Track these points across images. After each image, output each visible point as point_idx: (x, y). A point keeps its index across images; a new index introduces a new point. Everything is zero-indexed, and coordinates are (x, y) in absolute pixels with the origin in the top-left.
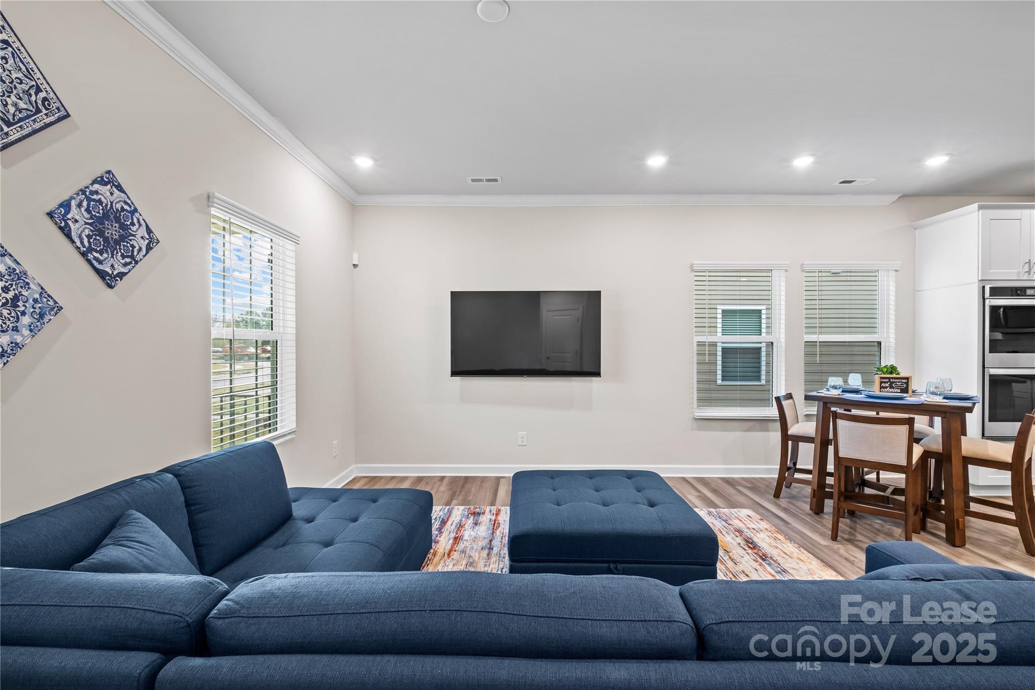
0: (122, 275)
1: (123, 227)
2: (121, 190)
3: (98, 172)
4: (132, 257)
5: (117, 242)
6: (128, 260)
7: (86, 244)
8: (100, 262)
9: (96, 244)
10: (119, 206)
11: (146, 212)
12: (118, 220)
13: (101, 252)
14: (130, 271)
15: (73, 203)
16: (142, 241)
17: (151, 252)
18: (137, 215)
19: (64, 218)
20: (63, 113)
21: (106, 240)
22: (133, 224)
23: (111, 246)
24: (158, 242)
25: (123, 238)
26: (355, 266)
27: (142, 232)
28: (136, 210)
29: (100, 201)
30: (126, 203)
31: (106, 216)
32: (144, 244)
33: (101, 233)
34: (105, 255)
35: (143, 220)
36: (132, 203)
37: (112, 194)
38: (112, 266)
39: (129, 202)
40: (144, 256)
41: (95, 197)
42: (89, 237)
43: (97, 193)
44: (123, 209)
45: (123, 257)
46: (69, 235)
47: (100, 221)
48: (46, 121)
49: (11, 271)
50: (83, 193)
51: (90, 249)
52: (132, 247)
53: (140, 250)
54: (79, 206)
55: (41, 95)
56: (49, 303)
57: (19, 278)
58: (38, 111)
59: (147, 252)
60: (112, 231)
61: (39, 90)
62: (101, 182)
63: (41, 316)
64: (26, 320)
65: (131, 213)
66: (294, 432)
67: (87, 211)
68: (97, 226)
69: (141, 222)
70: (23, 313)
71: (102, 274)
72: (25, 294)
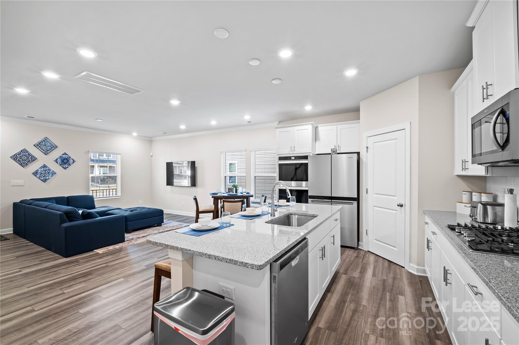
0: (67, 168)
1: (67, 160)
2: (67, 155)
3: (63, 153)
4: (70, 164)
5: (66, 163)
8: (63, 166)
10: (67, 157)
11: (72, 157)
12: (66, 159)
13: (63, 165)
14: (69, 167)
15: (58, 159)
17: (74, 163)
19: (57, 161)
20: (56, 147)
21: (64, 163)
22: (70, 159)
23: (65, 163)
24: (75, 161)
25: (67, 162)
26: (152, 156)
28: (70, 157)
29: (63, 157)
32: (72, 162)
33: (63, 162)
37: (65, 156)
38: (65, 166)
42: (61, 163)
43: (62, 156)
44: (67, 158)
45: (67, 165)
46: (57, 163)
47: (63, 160)
48: (54, 149)
49: (48, 169)
50: (60, 157)
51: (61, 165)
52: (70, 163)
53: (71, 163)
54: (59, 159)
55: (53, 146)
56: (54, 173)
57: (49, 170)
58: (52, 148)
59: (73, 163)
60: (65, 161)
61: (52, 145)
62: (63, 154)
63: (53, 174)
64: (50, 175)
65: (69, 158)
66: (120, 196)
67: (61, 159)
68: (63, 161)
69: (71, 159)
70: (50, 174)
71: (64, 168)
72: (50, 172)
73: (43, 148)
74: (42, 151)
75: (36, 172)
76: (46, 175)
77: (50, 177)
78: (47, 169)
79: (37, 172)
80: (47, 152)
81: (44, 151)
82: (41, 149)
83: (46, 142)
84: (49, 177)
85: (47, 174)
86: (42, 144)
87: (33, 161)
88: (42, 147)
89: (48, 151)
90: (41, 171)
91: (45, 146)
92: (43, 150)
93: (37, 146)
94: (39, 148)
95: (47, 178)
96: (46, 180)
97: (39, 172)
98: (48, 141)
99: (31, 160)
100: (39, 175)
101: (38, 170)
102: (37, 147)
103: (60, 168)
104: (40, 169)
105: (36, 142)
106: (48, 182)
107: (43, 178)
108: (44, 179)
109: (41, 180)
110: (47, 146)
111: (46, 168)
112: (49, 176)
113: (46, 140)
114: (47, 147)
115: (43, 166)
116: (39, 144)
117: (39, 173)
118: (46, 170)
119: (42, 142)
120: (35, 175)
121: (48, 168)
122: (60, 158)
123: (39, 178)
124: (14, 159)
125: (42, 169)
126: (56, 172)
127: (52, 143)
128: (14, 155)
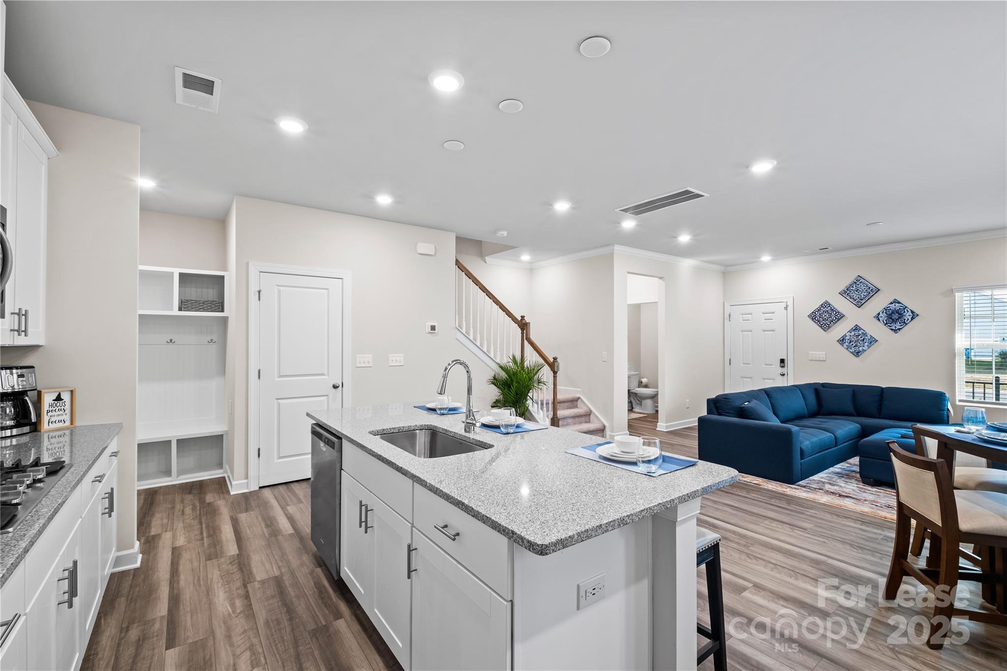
0: (900, 329)
1: (900, 314)
2: (900, 303)
3: (891, 300)
4: (904, 322)
5: (897, 319)
6: (902, 324)
7: (885, 322)
8: (891, 326)
9: (888, 322)
10: (898, 308)
11: (911, 306)
12: (897, 312)
13: (891, 324)
14: (903, 327)
15: (881, 313)
16: (909, 316)
17: (914, 320)
18: (906, 309)
19: (878, 317)
20: (877, 290)
21: (893, 320)
22: (905, 312)
23: (895, 321)
24: (917, 315)
25: (900, 318)
27: (910, 313)
28: (906, 307)
29: (891, 309)
30: (901, 306)
31: (893, 313)
32: (910, 318)
33: (891, 318)
35: (910, 309)
36: (904, 305)
37: (895, 306)
38: (895, 327)
40: (910, 321)
41: (889, 309)
42: (886, 320)
43: (889, 307)
44: (900, 309)
45: (900, 323)
46: (879, 321)
47: (890, 315)
48: (872, 294)
49: (863, 333)
50: (884, 308)
51: (887, 324)
52: (905, 319)
53: (908, 319)
54: (883, 312)
56: (873, 339)
57: (865, 334)
58: (870, 293)
59: (912, 320)
60: (896, 316)
61: (870, 288)
62: (891, 303)
63: (871, 343)
64: (866, 344)
65: (904, 309)
67: (886, 313)
68: (889, 317)
69: (908, 310)
70: (866, 342)
71: (892, 329)
72: (866, 338)
73: (854, 295)
74: (851, 301)
75: (841, 339)
76: (859, 343)
77: (866, 347)
78: (860, 333)
79: (843, 339)
81: (856, 300)
82: (851, 298)
83: (858, 285)
84: (864, 348)
85: (861, 342)
86: (852, 288)
87: (838, 321)
88: (852, 295)
89: (862, 300)
90: (850, 336)
91: (857, 291)
92: (854, 299)
93: (843, 295)
94: (847, 297)
95: (861, 349)
96: (859, 352)
97: (847, 338)
98: (861, 282)
99: (836, 318)
100: (847, 344)
101: (845, 336)
102: (845, 296)
103: (886, 330)
104: (849, 333)
105: (843, 287)
106: (862, 356)
107: (853, 348)
108: (855, 351)
109: (851, 352)
111: (859, 331)
112: (863, 346)
113: (859, 280)
114: (860, 292)
115: (854, 328)
116: (847, 289)
117: (847, 341)
118: (859, 335)
119: (851, 285)
120: (841, 344)
121: (862, 331)
122: (885, 311)
123: (847, 349)
124: (813, 319)
125: (853, 333)
126: (877, 339)
127: (870, 284)
128: (813, 313)
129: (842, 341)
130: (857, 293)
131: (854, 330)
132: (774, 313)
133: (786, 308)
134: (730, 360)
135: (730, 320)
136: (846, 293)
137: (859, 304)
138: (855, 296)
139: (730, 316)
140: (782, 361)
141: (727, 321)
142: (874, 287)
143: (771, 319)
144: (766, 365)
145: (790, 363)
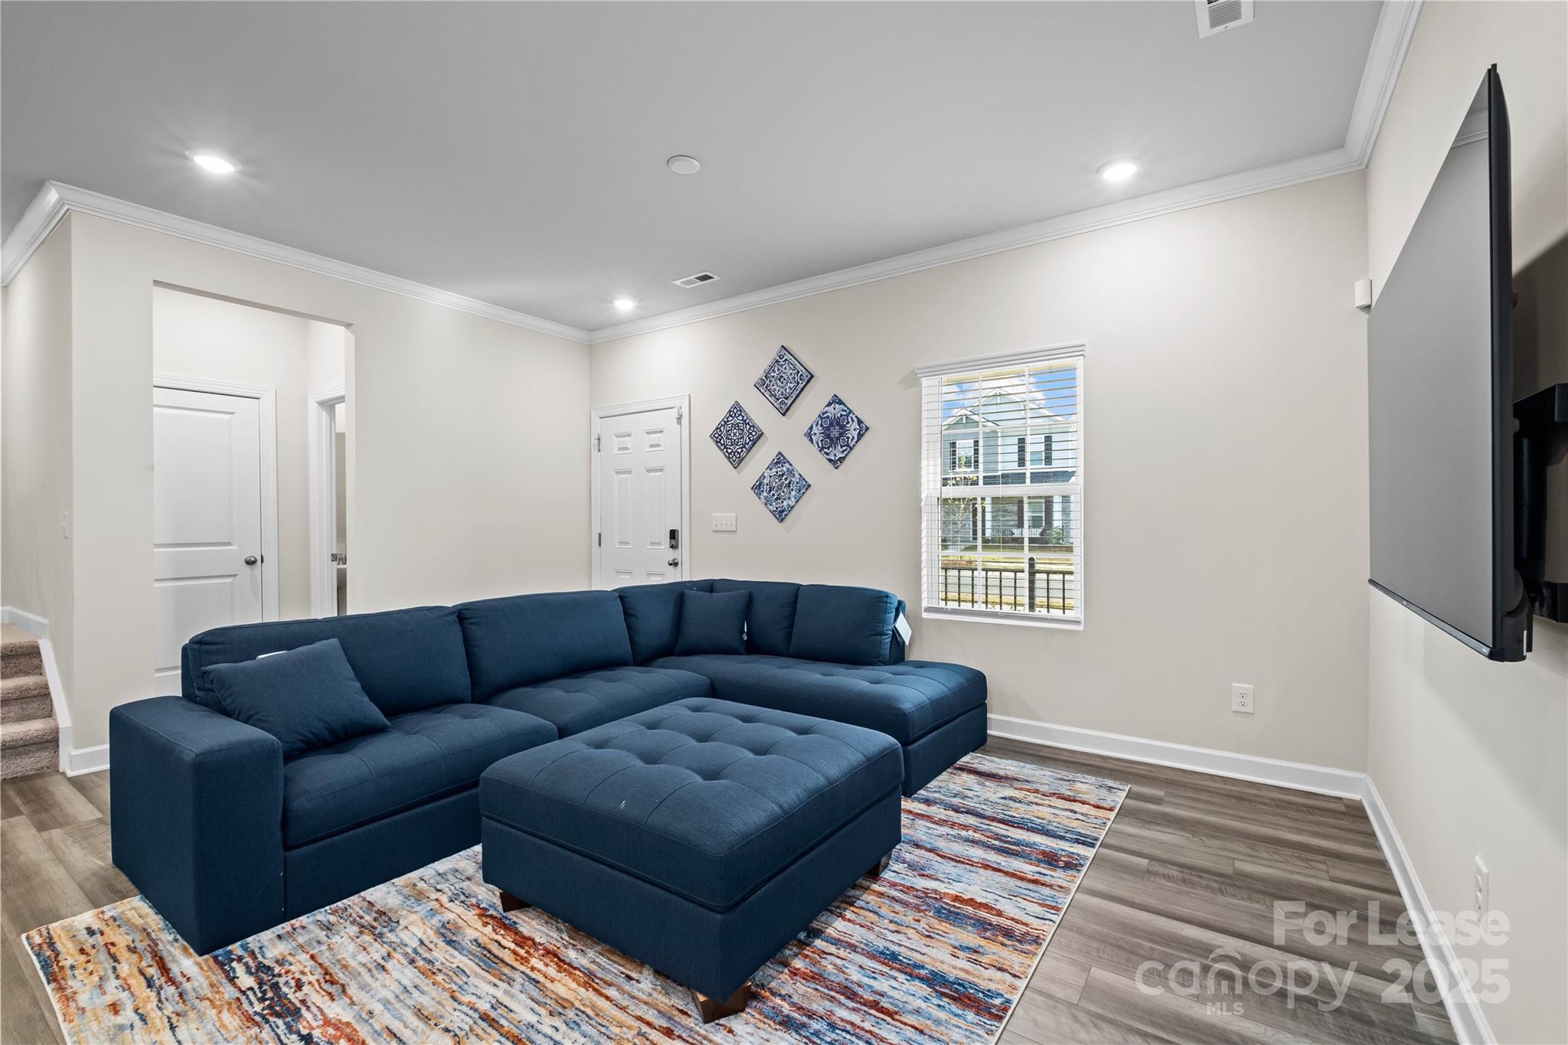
0: (842, 460)
1: (841, 427)
2: (843, 404)
3: (829, 398)
4: (848, 445)
5: (838, 439)
6: (844, 448)
7: (820, 445)
8: (828, 454)
9: (825, 444)
10: (839, 415)
11: (859, 412)
12: (838, 424)
13: (828, 449)
14: (846, 455)
15: (814, 425)
16: (854, 432)
17: (863, 438)
18: (851, 415)
19: (810, 435)
20: (810, 376)
21: (831, 439)
22: (848, 423)
23: (834, 443)
24: (867, 429)
25: (841, 435)
27: (855, 425)
28: (851, 412)
29: (828, 417)
30: (844, 410)
31: (831, 425)
32: (855, 434)
33: (829, 437)
34: (831, 449)
35: (856, 417)
36: (848, 408)
37: (835, 409)
38: (835, 455)
39: (845, 409)
40: (856, 442)
41: (825, 415)
42: (822, 441)
43: (826, 412)
44: (841, 415)
45: (842, 447)
46: (812, 443)
47: (828, 429)
48: (802, 386)
49: (788, 470)
50: (819, 416)
51: (823, 448)
52: (848, 438)
53: (853, 438)
54: (817, 425)
55: (800, 374)
56: (804, 483)
57: (791, 472)
58: (799, 383)
59: (859, 438)
60: (835, 432)
61: (798, 372)
62: (829, 404)
63: (800, 491)
64: (793, 493)
65: (848, 415)
66: (1078, 622)
67: (821, 426)
68: (826, 433)
69: (854, 418)
70: (792, 490)
71: (830, 461)
72: (793, 480)
74: (772, 401)
75: (758, 484)
76: (783, 492)
77: (793, 499)
78: (785, 469)
79: (760, 484)
80: (786, 402)
81: (778, 399)
82: (771, 395)
83: (782, 365)
84: (790, 503)
85: (786, 490)
86: (772, 374)
87: (753, 445)
88: (773, 388)
89: (787, 398)
90: (770, 477)
91: (780, 380)
92: (775, 396)
93: (760, 388)
94: (766, 394)
95: (785, 503)
96: (783, 511)
97: (765, 482)
98: (786, 360)
99: (750, 439)
100: (765, 494)
101: (763, 476)
102: (762, 391)
103: (822, 461)
104: (768, 470)
105: (760, 374)
106: (789, 520)
107: (774, 503)
108: (777, 508)
109: (771, 511)
110: (785, 379)
111: (782, 466)
112: (789, 498)
113: (783, 356)
115: (776, 461)
116: (766, 377)
117: (765, 487)
118: (783, 475)
119: (772, 368)
120: (757, 495)
121: (787, 465)
122: (820, 422)
123: (766, 505)
124: (717, 442)
125: (774, 470)
126: (809, 482)
127: (798, 364)
128: (717, 429)
129: (758, 488)
130: (780, 384)
131: (776, 463)
132: (662, 431)
133: (679, 419)
134: (600, 535)
135: (599, 450)
136: (763, 385)
137: (783, 406)
138: (776, 388)
139: (599, 439)
140: (673, 534)
141: (594, 452)
142: (804, 371)
143: (659, 445)
144: (652, 543)
145: (684, 538)
